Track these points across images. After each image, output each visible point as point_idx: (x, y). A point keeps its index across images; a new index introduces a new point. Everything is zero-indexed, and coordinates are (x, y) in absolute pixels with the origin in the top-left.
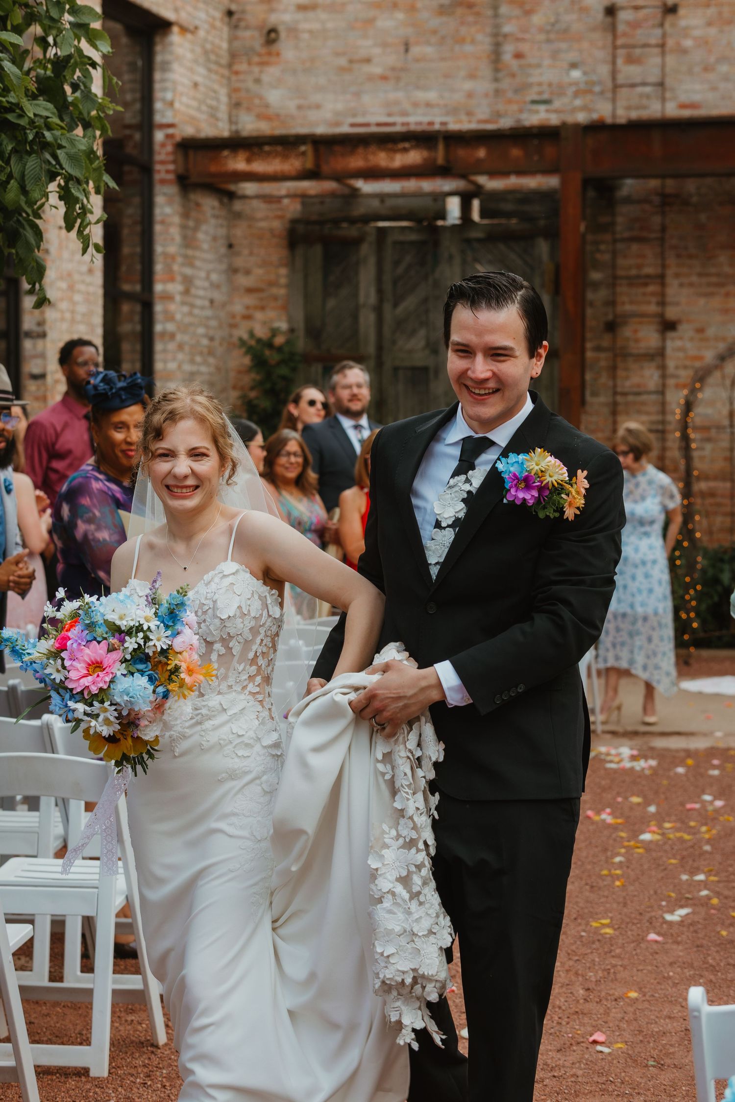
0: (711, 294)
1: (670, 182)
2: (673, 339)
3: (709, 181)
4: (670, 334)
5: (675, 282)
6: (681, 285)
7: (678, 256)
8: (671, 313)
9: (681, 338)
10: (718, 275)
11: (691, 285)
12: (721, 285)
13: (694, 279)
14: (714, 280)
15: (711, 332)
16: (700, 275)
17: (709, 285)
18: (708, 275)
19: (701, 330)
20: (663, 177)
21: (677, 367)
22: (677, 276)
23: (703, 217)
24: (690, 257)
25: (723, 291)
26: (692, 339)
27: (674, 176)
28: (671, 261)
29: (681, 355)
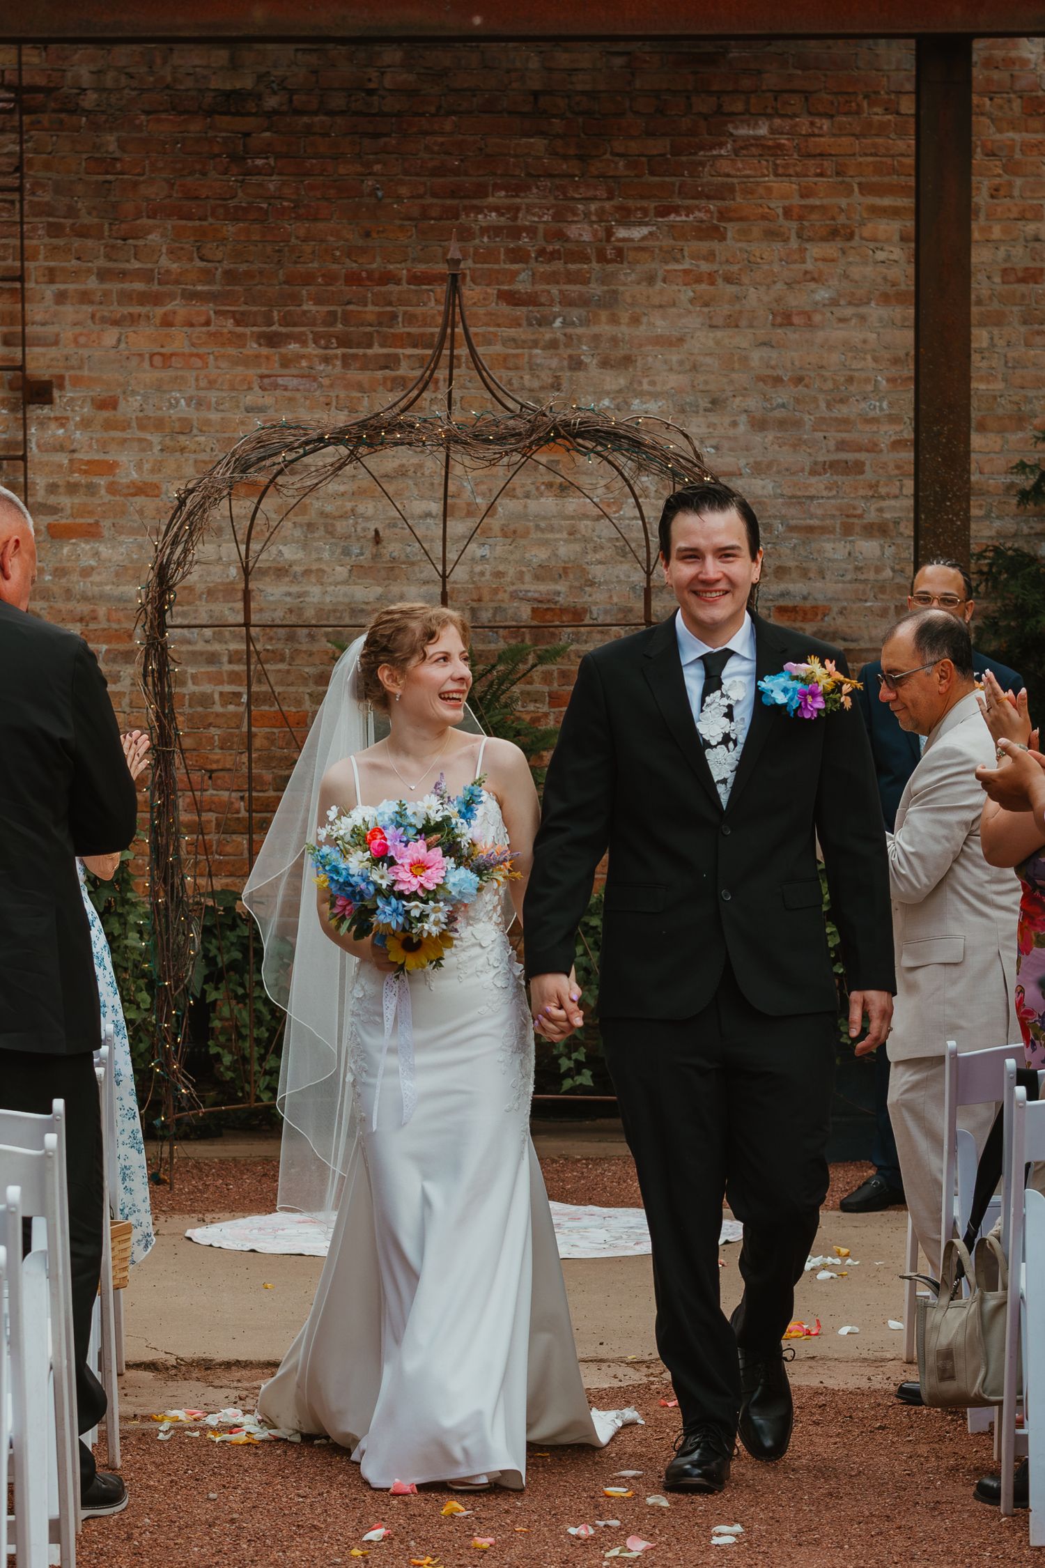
0: (133, 319)
1: (32, 57)
2: (42, 424)
3: (123, 55)
4: (37, 412)
5: (49, 291)
6: (61, 298)
7: (55, 230)
8: (40, 363)
9: (62, 421)
10: (147, 276)
11: (85, 297)
12: (157, 299)
13: (92, 283)
14: (139, 286)
15: (130, 407)
16: (103, 275)
17: (125, 297)
18: (123, 275)
19: (108, 404)
20: (19, 42)
21: (52, 488)
22: (51, 276)
23: (111, 141)
24: (83, 233)
25: (160, 311)
26: (86, 424)
27: (44, 42)
28: (39, 241)
29: (64, 459)
